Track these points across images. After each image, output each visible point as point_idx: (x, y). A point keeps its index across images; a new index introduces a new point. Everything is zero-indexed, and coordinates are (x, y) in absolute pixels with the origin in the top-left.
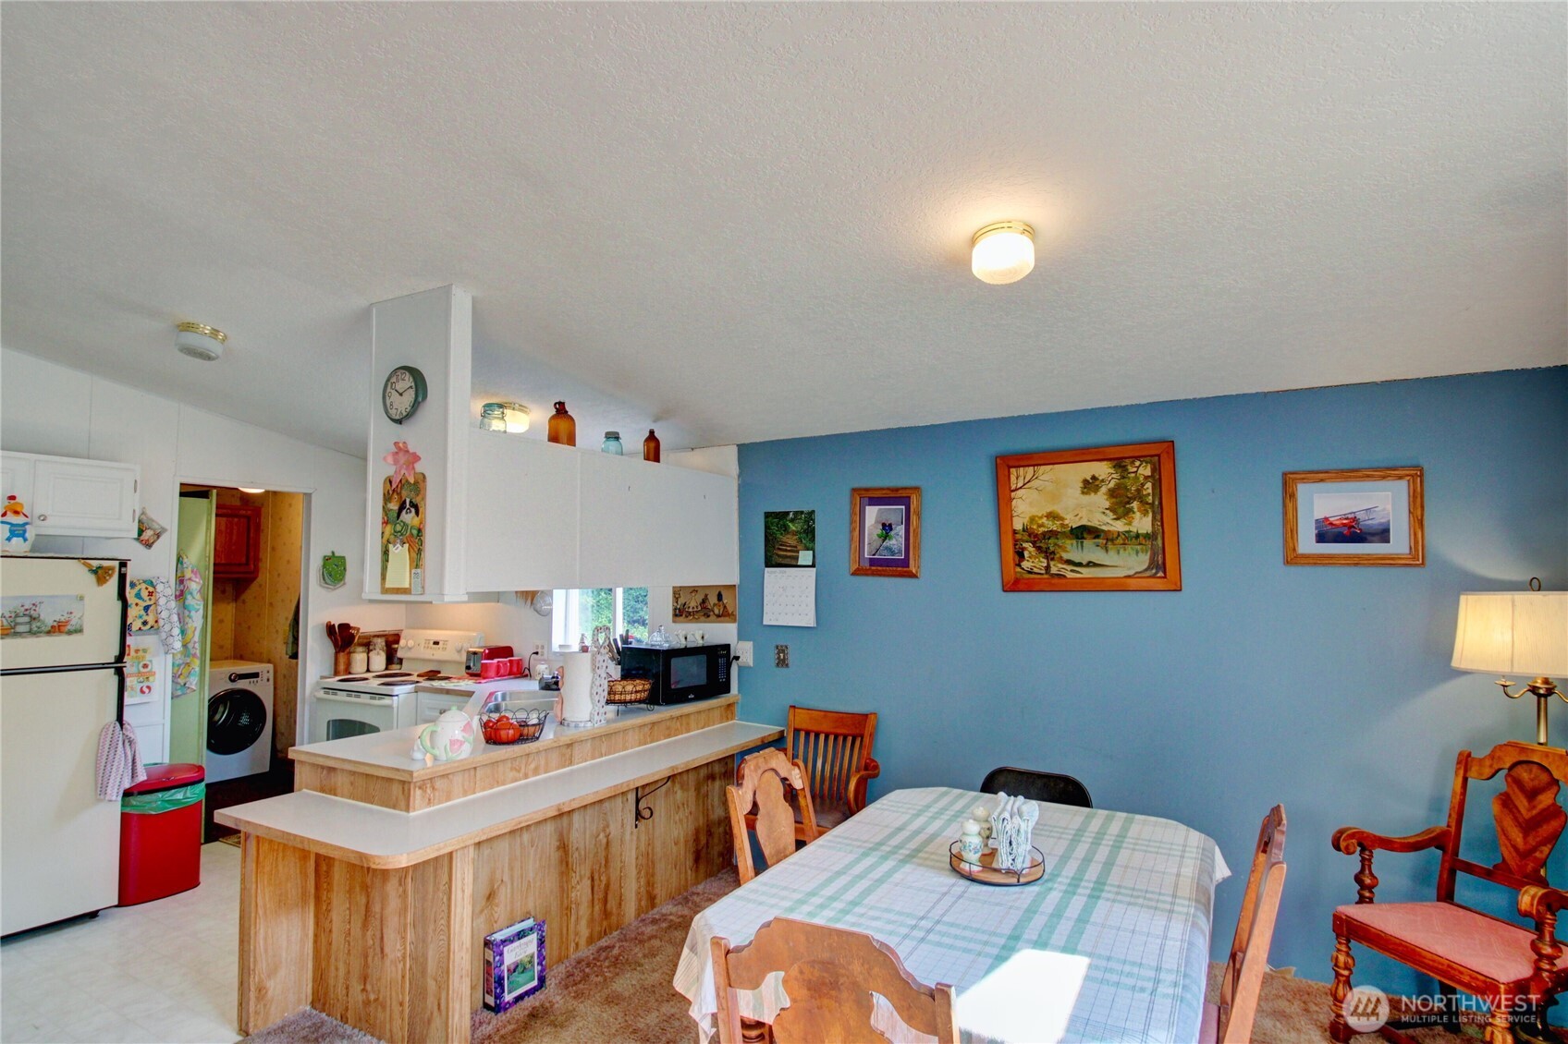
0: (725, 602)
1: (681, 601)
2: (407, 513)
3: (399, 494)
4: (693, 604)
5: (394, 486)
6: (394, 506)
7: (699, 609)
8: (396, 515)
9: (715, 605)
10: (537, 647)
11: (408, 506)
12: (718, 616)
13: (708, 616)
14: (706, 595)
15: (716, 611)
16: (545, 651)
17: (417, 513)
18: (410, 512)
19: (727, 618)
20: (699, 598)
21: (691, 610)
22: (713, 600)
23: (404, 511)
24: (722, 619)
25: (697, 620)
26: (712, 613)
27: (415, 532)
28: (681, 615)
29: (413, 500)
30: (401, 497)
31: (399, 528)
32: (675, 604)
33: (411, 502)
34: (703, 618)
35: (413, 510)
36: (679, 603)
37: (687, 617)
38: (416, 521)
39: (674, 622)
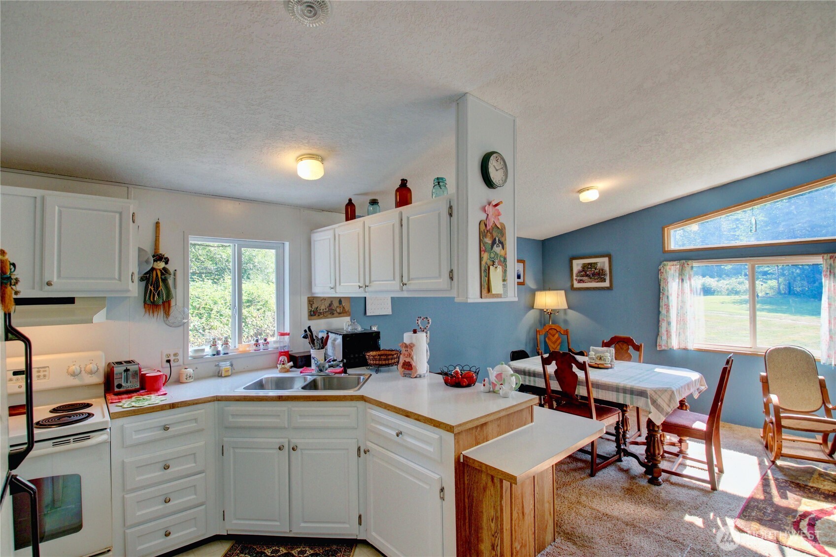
0: (344, 305)
1: (314, 306)
2: (497, 247)
3: (491, 233)
4: (323, 307)
5: (488, 228)
6: (488, 241)
7: (327, 310)
8: (490, 247)
9: (337, 307)
10: (168, 356)
11: (497, 243)
12: (340, 313)
13: (333, 314)
14: (332, 302)
15: (338, 310)
16: (180, 357)
17: (503, 248)
18: (499, 246)
19: (345, 314)
20: (327, 303)
21: (322, 311)
22: (336, 304)
23: (495, 246)
24: (342, 315)
25: (326, 317)
26: (335, 312)
27: (502, 259)
28: (315, 315)
29: (500, 239)
30: (493, 236)
31: (492, 255)
32: (310, 308)
33: (499, 240)
34: (330, 316)
35: (500, 245)
36: (313, 307)
37: (319, 316)
38: (503, 253)
39: (309, 320)
